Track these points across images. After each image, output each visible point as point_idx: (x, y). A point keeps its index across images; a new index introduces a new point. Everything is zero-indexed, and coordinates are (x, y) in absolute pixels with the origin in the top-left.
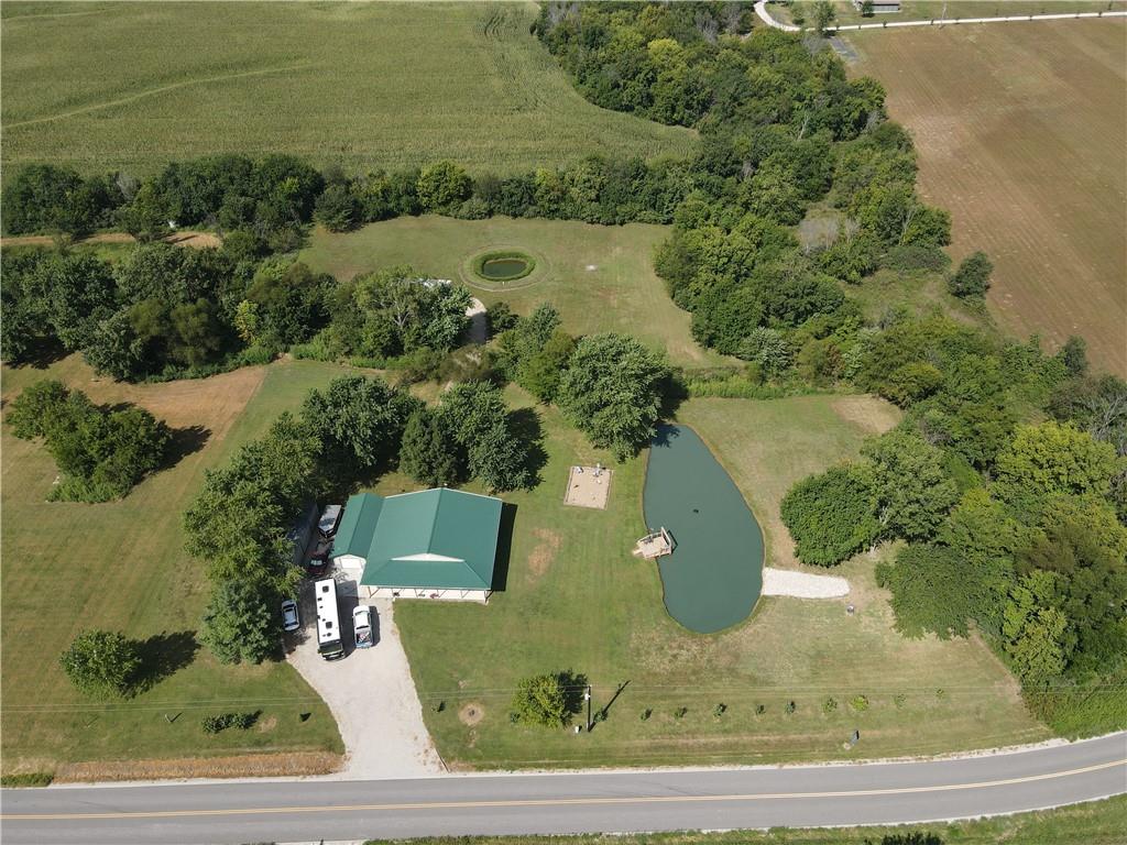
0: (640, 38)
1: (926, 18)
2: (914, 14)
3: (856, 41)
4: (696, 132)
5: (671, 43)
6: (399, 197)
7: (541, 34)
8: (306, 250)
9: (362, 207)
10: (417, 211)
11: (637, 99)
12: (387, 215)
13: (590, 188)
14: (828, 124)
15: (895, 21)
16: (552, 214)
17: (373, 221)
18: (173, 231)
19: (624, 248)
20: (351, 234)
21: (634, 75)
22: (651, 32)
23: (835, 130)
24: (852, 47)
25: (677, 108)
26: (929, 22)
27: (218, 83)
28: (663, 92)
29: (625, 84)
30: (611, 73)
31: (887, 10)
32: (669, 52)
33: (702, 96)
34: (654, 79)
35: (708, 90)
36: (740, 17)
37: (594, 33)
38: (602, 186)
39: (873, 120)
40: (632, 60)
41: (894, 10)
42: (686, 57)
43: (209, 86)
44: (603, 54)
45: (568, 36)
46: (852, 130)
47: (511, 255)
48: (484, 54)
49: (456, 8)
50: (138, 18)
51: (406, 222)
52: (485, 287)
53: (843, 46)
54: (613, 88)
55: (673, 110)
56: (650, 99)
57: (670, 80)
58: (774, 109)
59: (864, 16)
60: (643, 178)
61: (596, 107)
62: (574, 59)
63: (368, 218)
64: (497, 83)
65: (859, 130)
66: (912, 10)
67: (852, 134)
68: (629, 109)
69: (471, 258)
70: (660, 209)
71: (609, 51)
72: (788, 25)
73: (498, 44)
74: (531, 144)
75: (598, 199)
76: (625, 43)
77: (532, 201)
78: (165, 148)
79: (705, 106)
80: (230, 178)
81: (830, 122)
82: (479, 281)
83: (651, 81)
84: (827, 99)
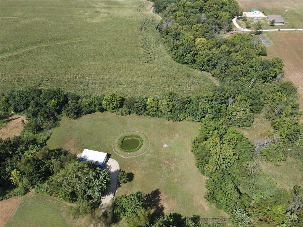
0: (192, 38)
1: (293, 28)
2: (289, 26)
3: (269, 36)
4: (211, 74)
5: (204, 40)
6: (95, 106)
7: (160, 30)
8: (57, 127)
9: (81, 109)
10: (102, 110)
11: (190, 61)
12: (91, 112)
13: (168, 107)
14: (262, 78)
15: (282, 29)
16: (153, 115)
17: (86, 114)
18: (12, 115)
19: (180, 135)
20: (76, 120)
21: (189, 52)
22: (197, 35)
23: (264, 79)
24: (268, 39)
25: (204, 66)
26: (295, 30)
27: (49, 47)
28: (199, 60)
29: (186, 55)
30: (181, 51)
31: (279, 24)
32: (203, 45)
33: (214, 63)
34: (196, 54)
35: (216, 61)
36: (228, 26)
37: (176, 34)
38: (173, 106)
39: (279, 76)
40: (189, 47)
41: (282, 24)
42: (209, 46)
43: (46, 48)
44: (179, 43)
45: (168, 32)
46: (271, 79)
47: (134, 136)
48: (139, 37)
49: (134, 18)
50: (34, 19)
51: (98, 115)
52: (121, 154)
53: (264, 38)
54: (181, 56)
55: (203, 66)
56: (195, 61)
57: (202, 55)
58: (241, 71)
59: (271, 26)
60: (189, 103)
61: (175, 62)
62: (169, 42)
63: (83, 113)
64: (142, 51)
65: (273, 79)
66: (288, 24)
67: (271, 81)
68: (187, 63)
69: (119, 137)
70: (196, 117)
71: (181, 42)
72: (244, 28)
73: (145, 33)
74: (149, 79)
75: (171, 111)
76: (187, 40)
77: (146, 109)
78: (22, 75)
79: (214, 66)
80: (33, 97)
81: (263, 77)
82: (119, 151)
83: (195, 55)
84: (261, 67)
